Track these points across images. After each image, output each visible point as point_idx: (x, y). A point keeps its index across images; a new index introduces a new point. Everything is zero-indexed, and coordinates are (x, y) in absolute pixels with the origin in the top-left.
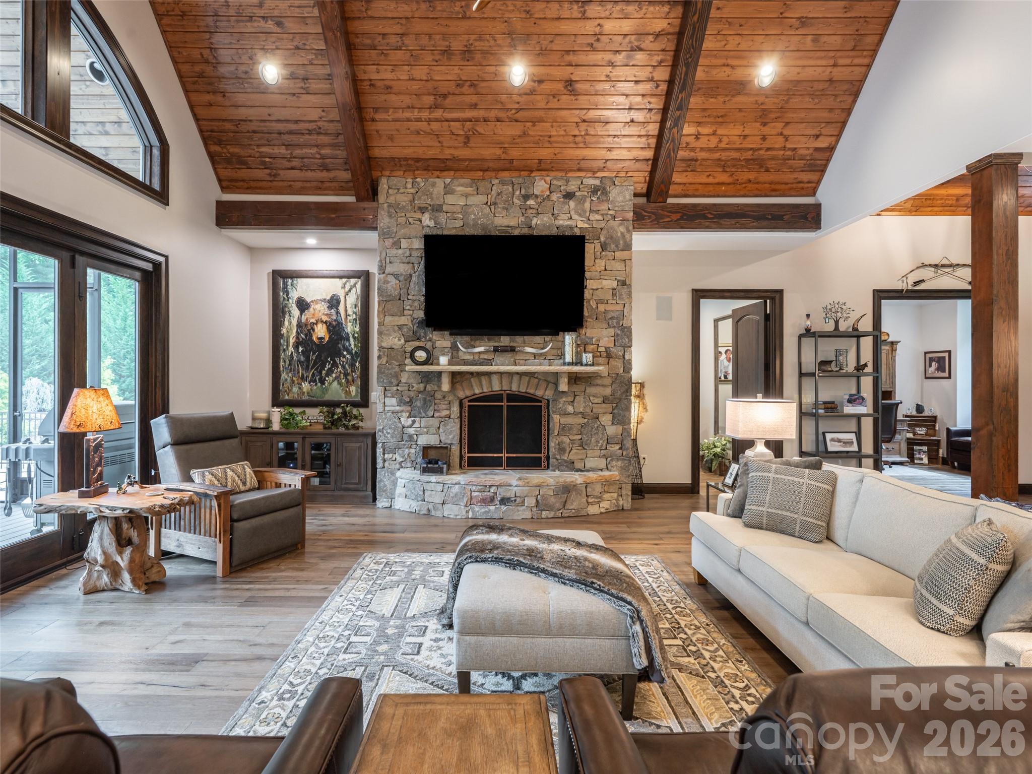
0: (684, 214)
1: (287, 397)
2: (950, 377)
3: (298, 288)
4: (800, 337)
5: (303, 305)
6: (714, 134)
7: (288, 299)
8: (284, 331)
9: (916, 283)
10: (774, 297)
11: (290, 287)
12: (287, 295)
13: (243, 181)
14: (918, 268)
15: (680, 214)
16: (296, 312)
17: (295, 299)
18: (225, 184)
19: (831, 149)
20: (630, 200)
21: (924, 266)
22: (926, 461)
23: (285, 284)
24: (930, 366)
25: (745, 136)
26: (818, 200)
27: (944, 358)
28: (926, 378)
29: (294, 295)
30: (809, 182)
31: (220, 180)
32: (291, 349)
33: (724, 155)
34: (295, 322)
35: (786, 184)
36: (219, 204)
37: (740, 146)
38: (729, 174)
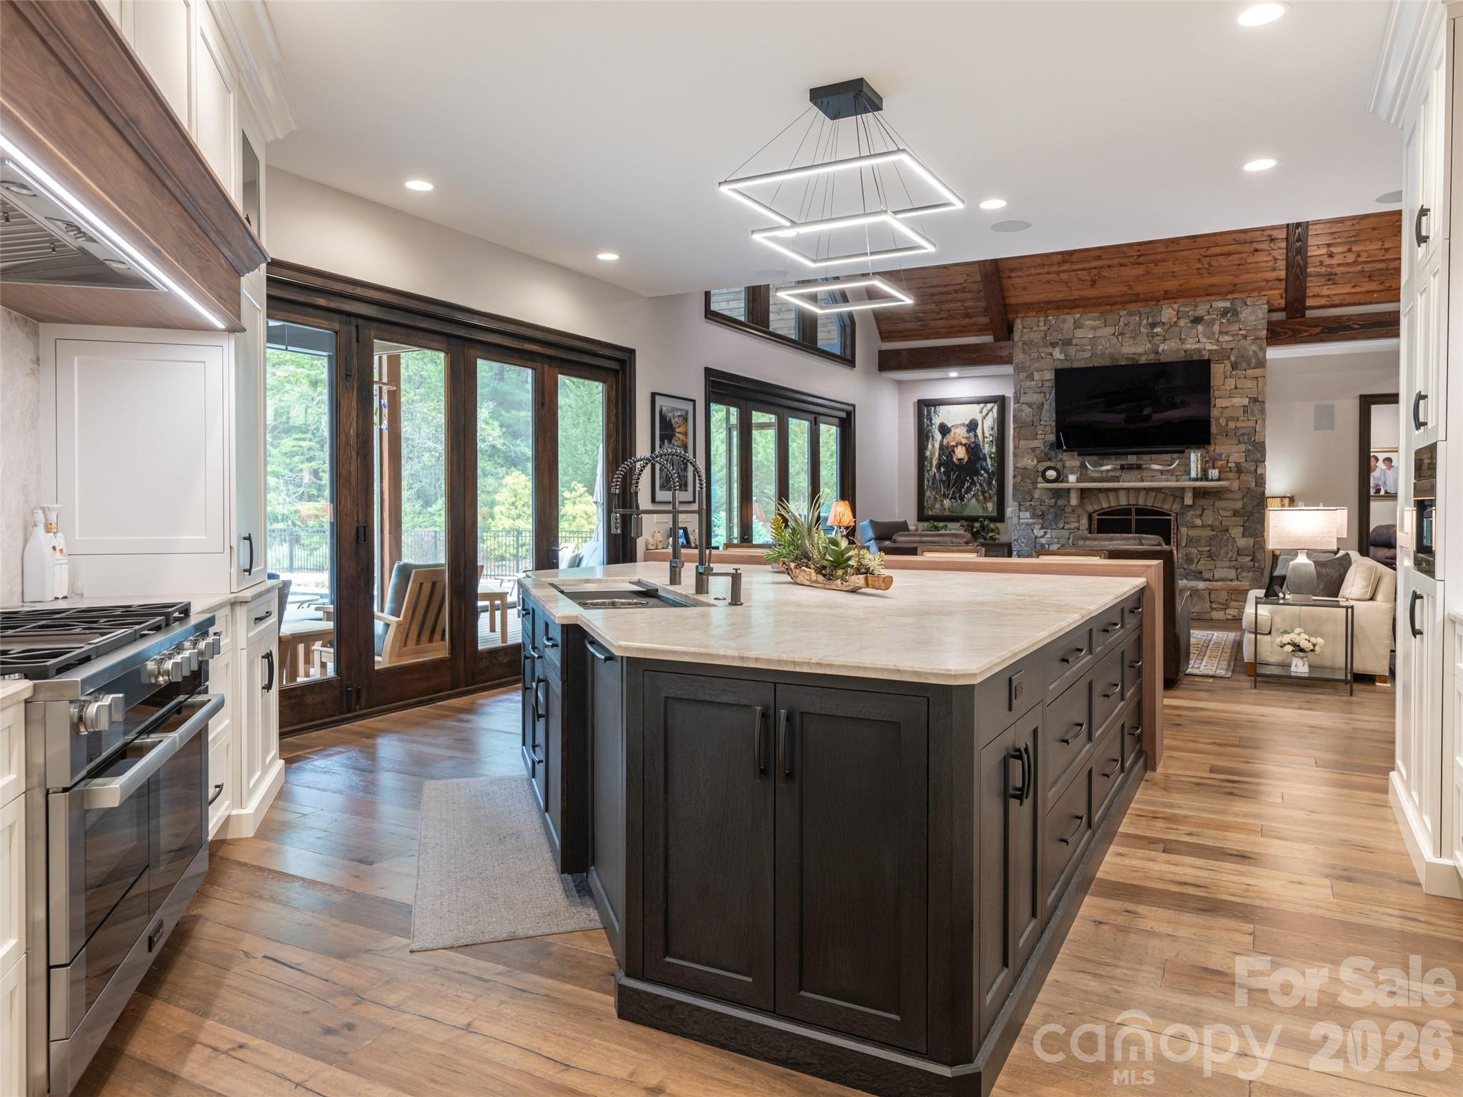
0: (1326, 328)
5: (944, 430)
6: (1350, 250)
15: (1321, 328)
20: (1264, 318)
38: (1378, 282)
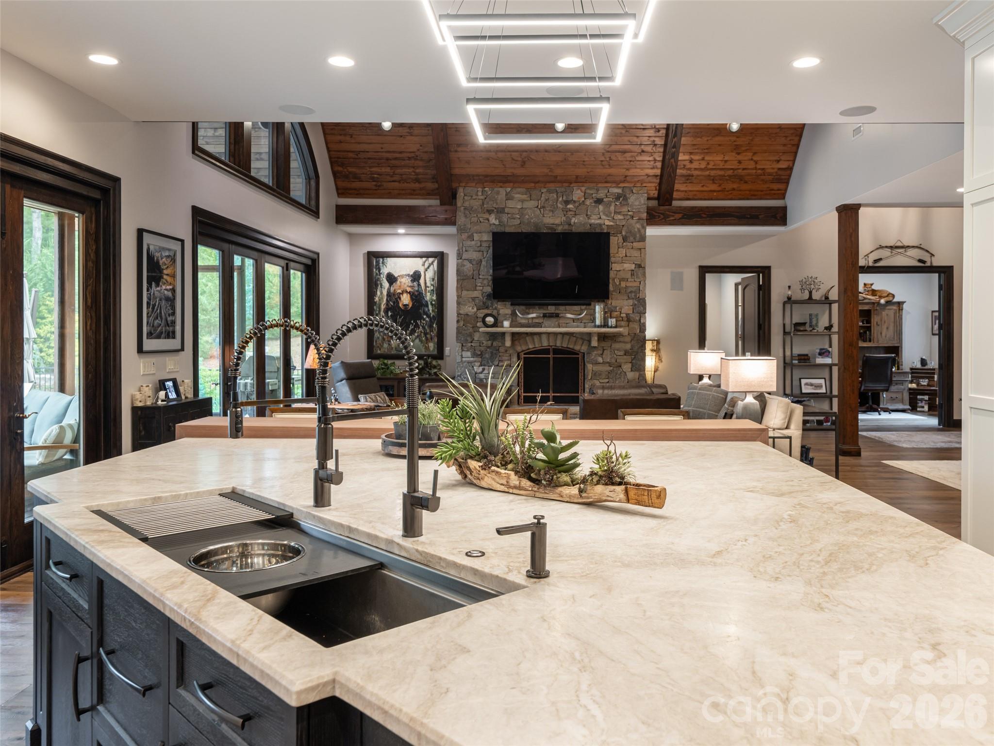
0: (685, 215)
1: (379, 352)
3: (388, 265)
4: (784, 303)
5: (391, 279)
6: (703, 159)
7: (380, 274)
8: (377, 299)
9: (876, 261)
10: (764, 271)
11: (381, 265)
12: (379, 271)
13: (355, 189)
14: (877, 249)
15: (682, 215)
16: (386, 284)
17: (385, 274)
18: (340, 191)
19: (790, 169)
20: (645, 204)
21: (881, 247)
22: (926, 408)
23: (378, 263)
24: (935, 324)
25: (726, 161)
26: (785, 203)
29: (385, 271)
30: (779, 190)
31: (337, 189)
32: (382, 313)
33: (713, 173)
34: (385, 293)
35: (762, 191)
36: (338, 207)
37: (723, 167)
38: (718, 185)
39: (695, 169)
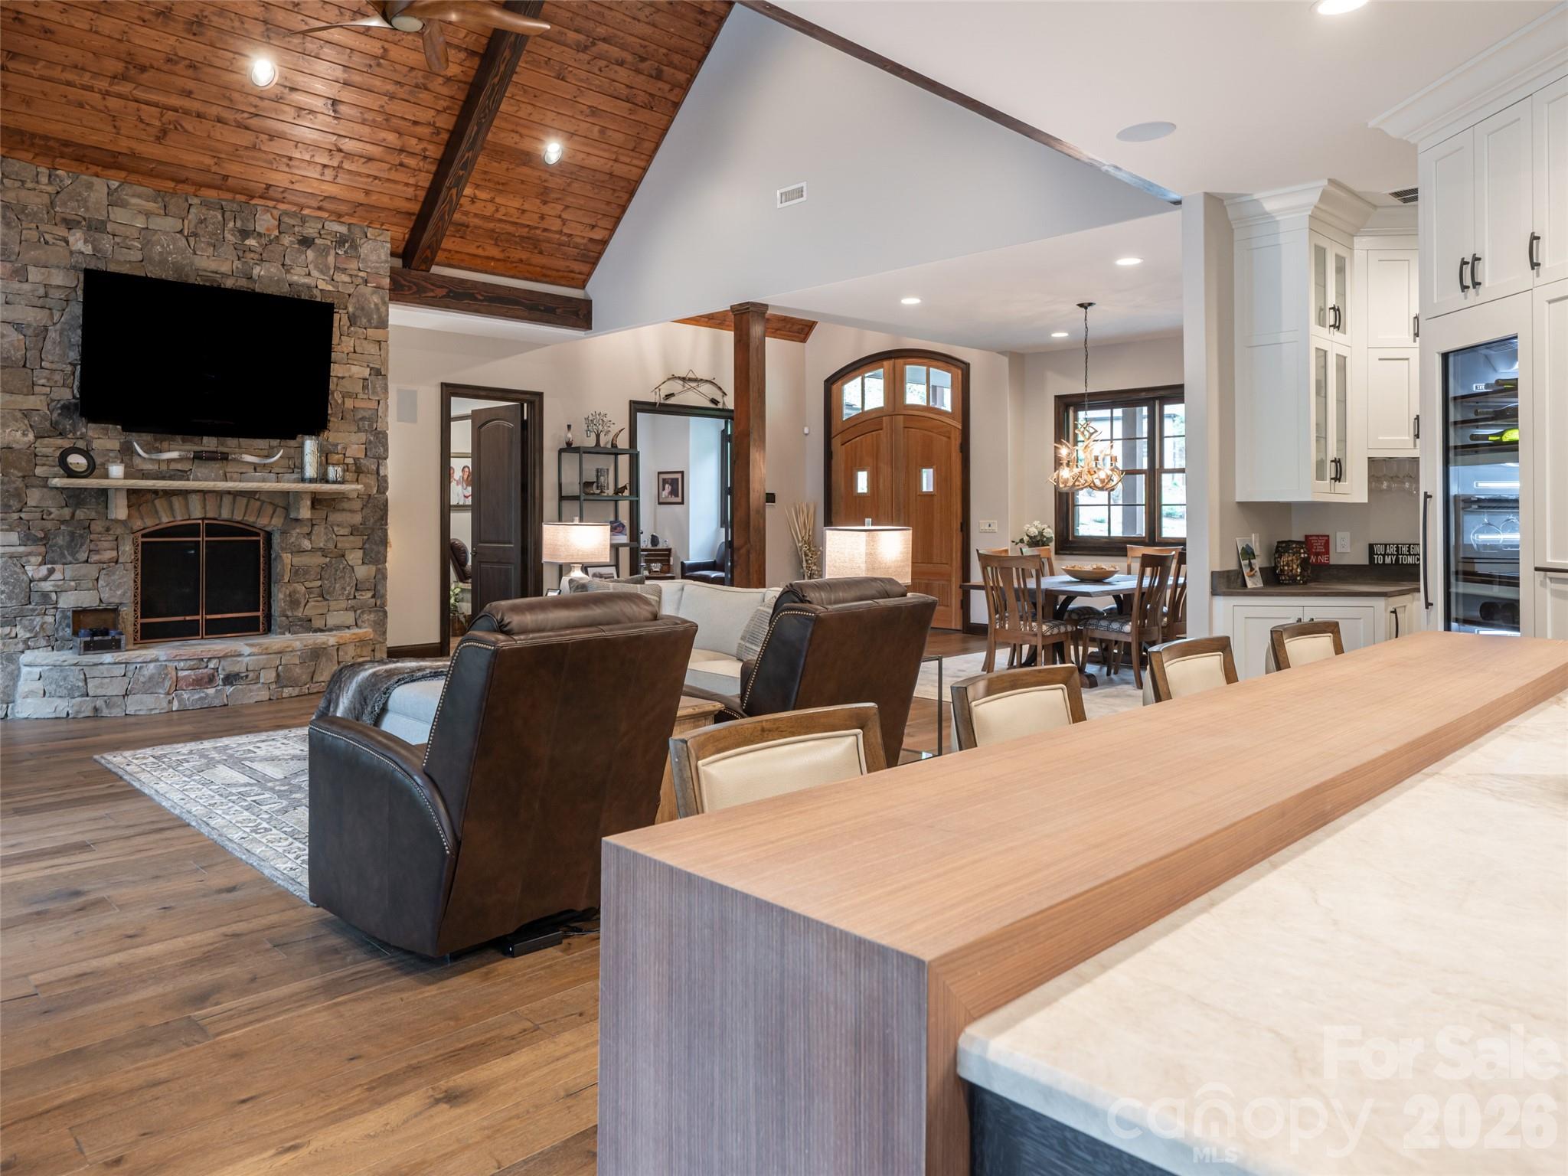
0: (450, 291)
2: (682, 503)
4: (561, 451)
6: (492, 200)
9: (668, 396)
10: (533, 401)
14: (669, 379)
15: (446, 290)
19: (605, 243)
20: (386, 262)
21: (674, 378)
24: (664, 489)
25: (524, 211)
26: (586, 293)
27: (677, 479)
28: (660, 503)
30: (580, 273)
33: (499, 227)
35: (558, 271)
37: (517, 221)
38: (501, 250)
39: (476, 215)
